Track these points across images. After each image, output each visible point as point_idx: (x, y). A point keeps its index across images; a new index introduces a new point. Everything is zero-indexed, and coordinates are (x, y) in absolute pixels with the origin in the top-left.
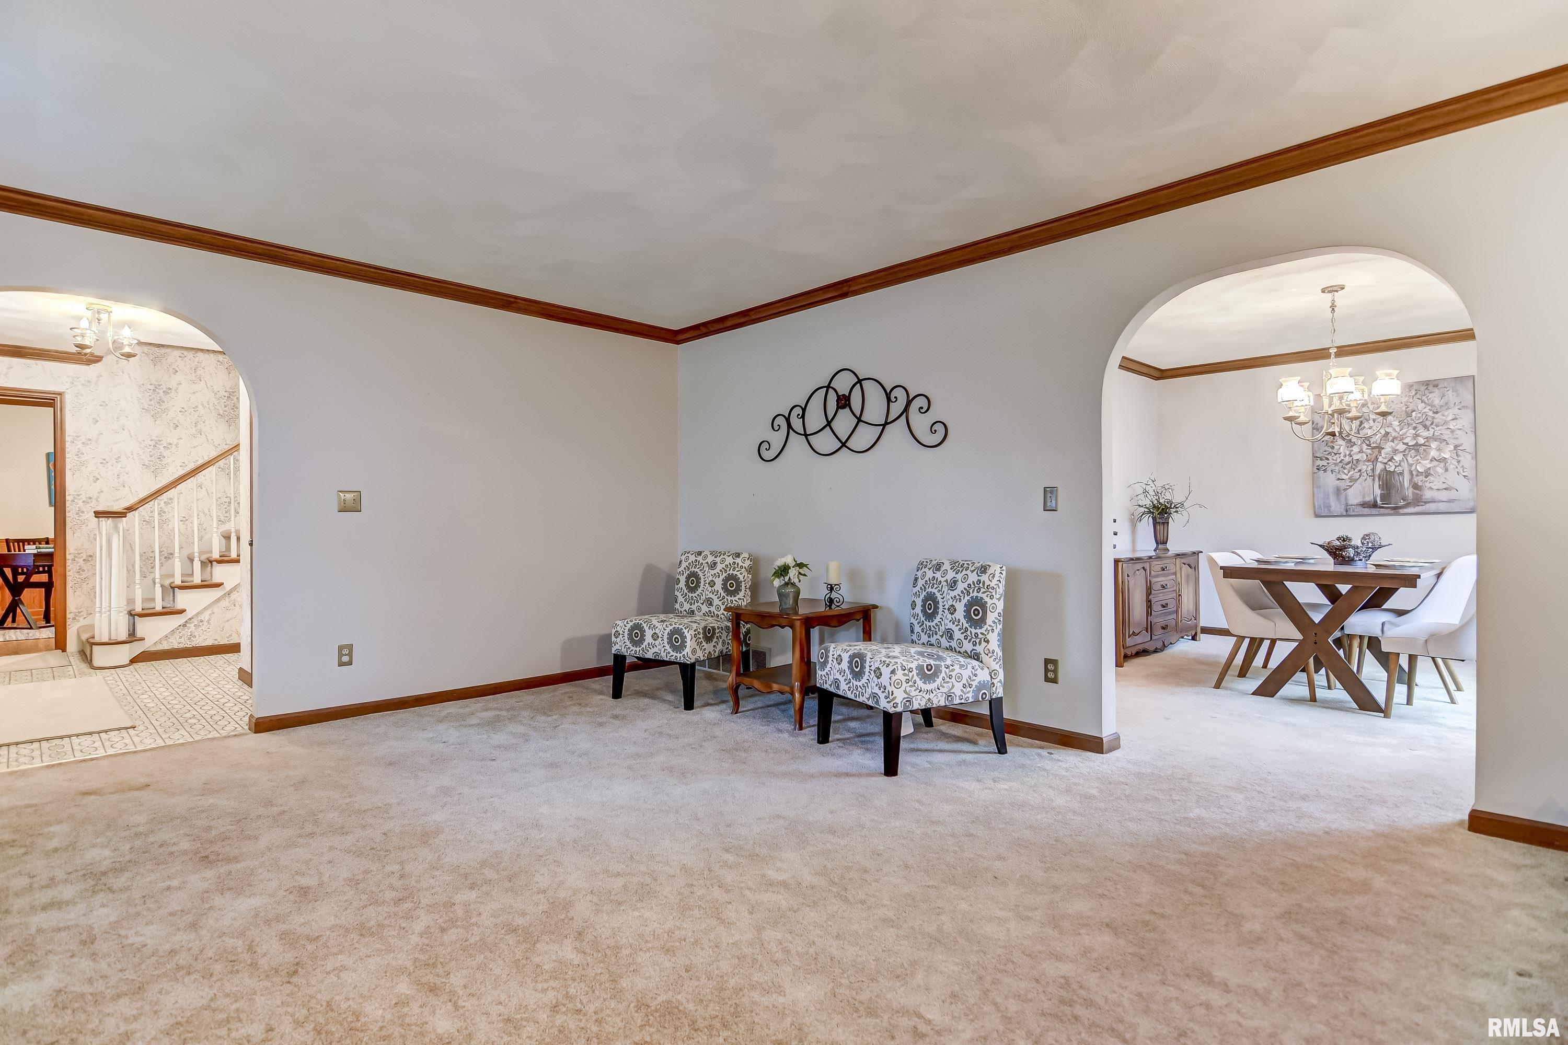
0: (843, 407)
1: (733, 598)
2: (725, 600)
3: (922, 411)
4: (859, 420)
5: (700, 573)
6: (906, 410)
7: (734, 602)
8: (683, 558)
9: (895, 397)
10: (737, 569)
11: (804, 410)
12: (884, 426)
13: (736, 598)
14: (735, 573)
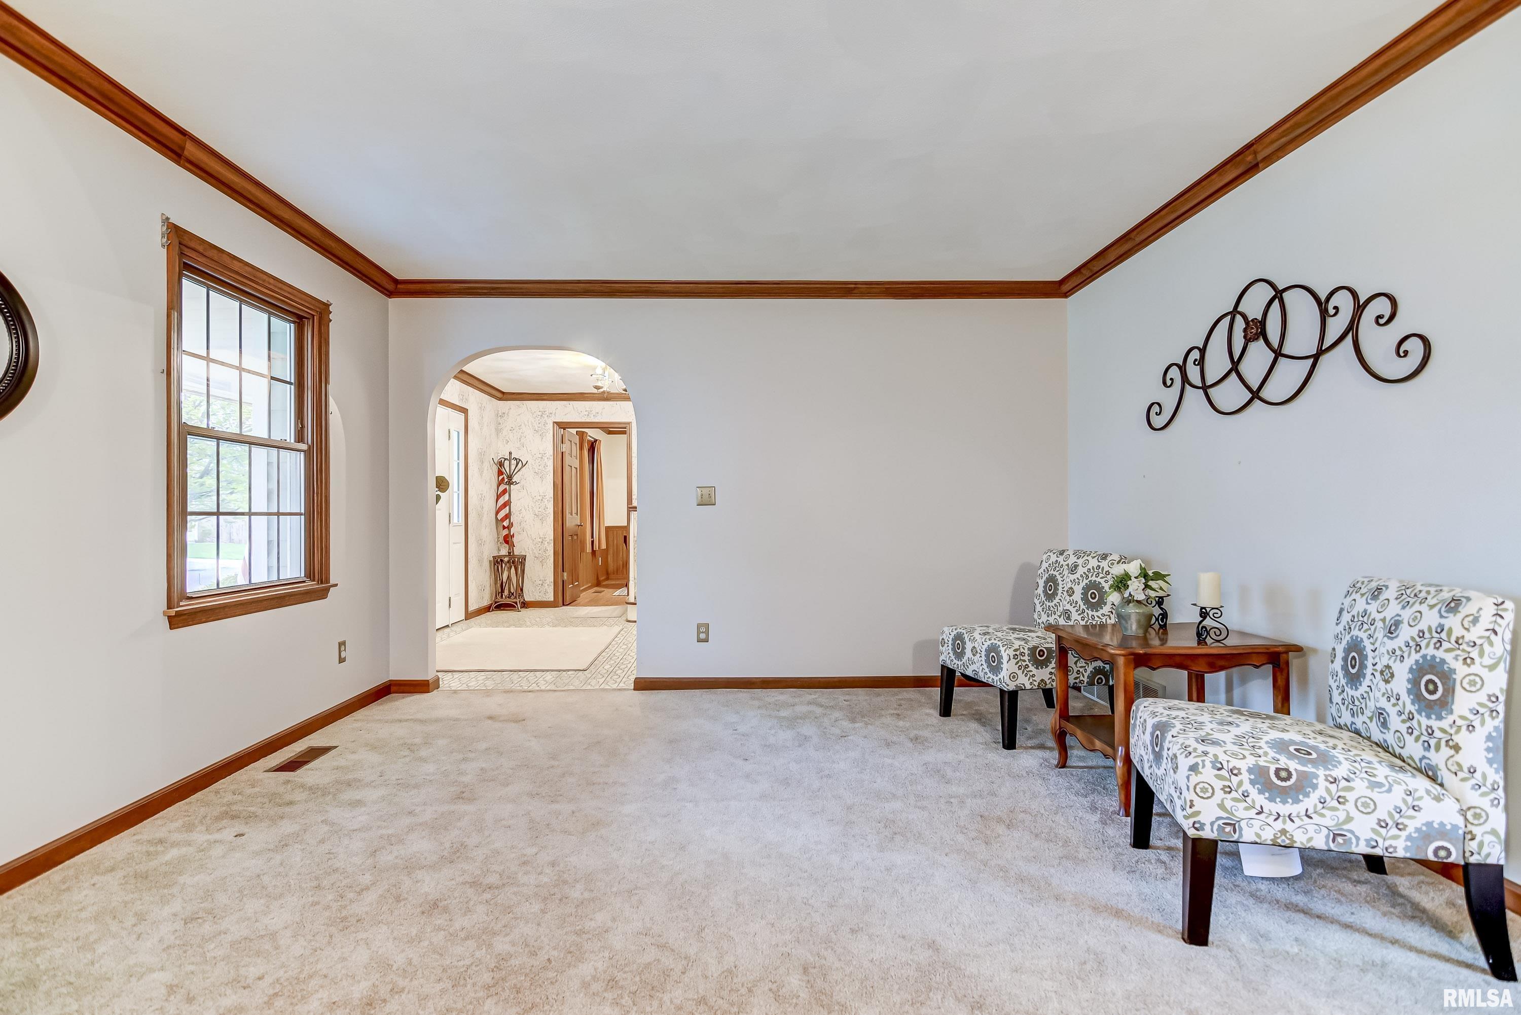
0: (1255, 339)
1: (1095, 614)
2: (1085, 614)
3: (1382, 321)
4: (1278, 354)
5: (1058, 577)
6: (1353, 327)
7: (1096, 619)
8: (1045, 557)
9: (1336, 308)
10: (1101, 575)
11: (1203, 351)
12: (1316, 357)
13: (1099, 614)
14: (1098, 580)
